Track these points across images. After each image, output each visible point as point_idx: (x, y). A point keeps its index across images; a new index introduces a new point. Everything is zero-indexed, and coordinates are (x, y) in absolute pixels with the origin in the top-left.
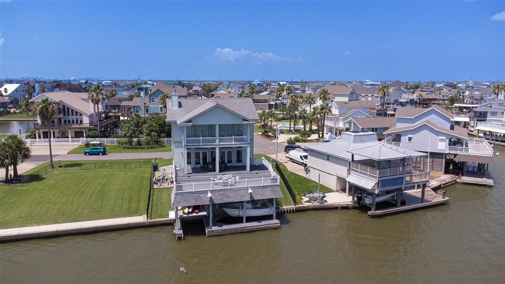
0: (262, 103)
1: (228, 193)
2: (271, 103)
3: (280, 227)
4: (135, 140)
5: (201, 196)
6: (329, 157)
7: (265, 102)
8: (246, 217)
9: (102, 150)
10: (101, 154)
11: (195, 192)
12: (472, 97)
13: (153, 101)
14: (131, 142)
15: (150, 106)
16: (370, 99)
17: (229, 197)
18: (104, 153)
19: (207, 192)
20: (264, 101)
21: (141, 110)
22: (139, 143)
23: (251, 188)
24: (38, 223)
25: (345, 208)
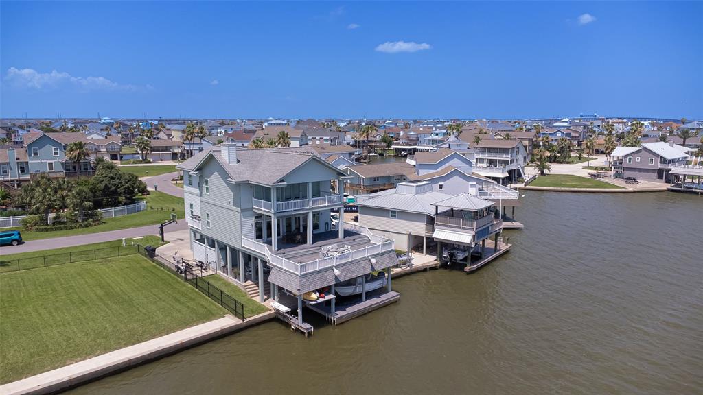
0: (162, 151)
1: (351, 267)
2: (176, 151)
3: (399, 299)
4: (52, 216)
5: (327, 274)
6: (393, 214)
7: (167, 150)
8: (366, 293)
9: (16, 237)
10: (15, 243)
11: (320, 271)
12: (408, 138)
13: (36, 154)
14: (44, 220)
15: (30, 162)
16: (318, 142)
17: (353, 272)
18: (20, 242)
19: (331, 268)
20: (165, 149)
21: (11, 169)
22: (57, 221)
23: (373, 256)
24: (81, 357)
25: (433, 268)
